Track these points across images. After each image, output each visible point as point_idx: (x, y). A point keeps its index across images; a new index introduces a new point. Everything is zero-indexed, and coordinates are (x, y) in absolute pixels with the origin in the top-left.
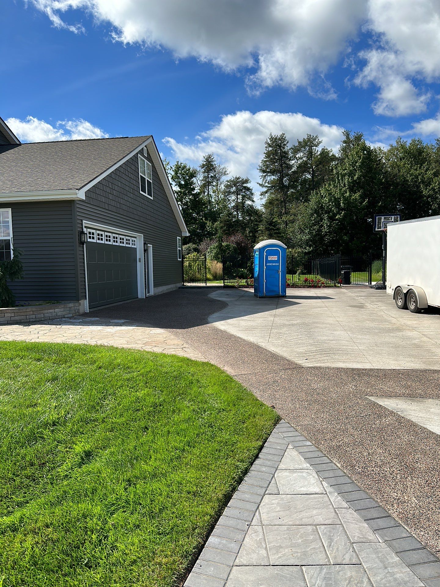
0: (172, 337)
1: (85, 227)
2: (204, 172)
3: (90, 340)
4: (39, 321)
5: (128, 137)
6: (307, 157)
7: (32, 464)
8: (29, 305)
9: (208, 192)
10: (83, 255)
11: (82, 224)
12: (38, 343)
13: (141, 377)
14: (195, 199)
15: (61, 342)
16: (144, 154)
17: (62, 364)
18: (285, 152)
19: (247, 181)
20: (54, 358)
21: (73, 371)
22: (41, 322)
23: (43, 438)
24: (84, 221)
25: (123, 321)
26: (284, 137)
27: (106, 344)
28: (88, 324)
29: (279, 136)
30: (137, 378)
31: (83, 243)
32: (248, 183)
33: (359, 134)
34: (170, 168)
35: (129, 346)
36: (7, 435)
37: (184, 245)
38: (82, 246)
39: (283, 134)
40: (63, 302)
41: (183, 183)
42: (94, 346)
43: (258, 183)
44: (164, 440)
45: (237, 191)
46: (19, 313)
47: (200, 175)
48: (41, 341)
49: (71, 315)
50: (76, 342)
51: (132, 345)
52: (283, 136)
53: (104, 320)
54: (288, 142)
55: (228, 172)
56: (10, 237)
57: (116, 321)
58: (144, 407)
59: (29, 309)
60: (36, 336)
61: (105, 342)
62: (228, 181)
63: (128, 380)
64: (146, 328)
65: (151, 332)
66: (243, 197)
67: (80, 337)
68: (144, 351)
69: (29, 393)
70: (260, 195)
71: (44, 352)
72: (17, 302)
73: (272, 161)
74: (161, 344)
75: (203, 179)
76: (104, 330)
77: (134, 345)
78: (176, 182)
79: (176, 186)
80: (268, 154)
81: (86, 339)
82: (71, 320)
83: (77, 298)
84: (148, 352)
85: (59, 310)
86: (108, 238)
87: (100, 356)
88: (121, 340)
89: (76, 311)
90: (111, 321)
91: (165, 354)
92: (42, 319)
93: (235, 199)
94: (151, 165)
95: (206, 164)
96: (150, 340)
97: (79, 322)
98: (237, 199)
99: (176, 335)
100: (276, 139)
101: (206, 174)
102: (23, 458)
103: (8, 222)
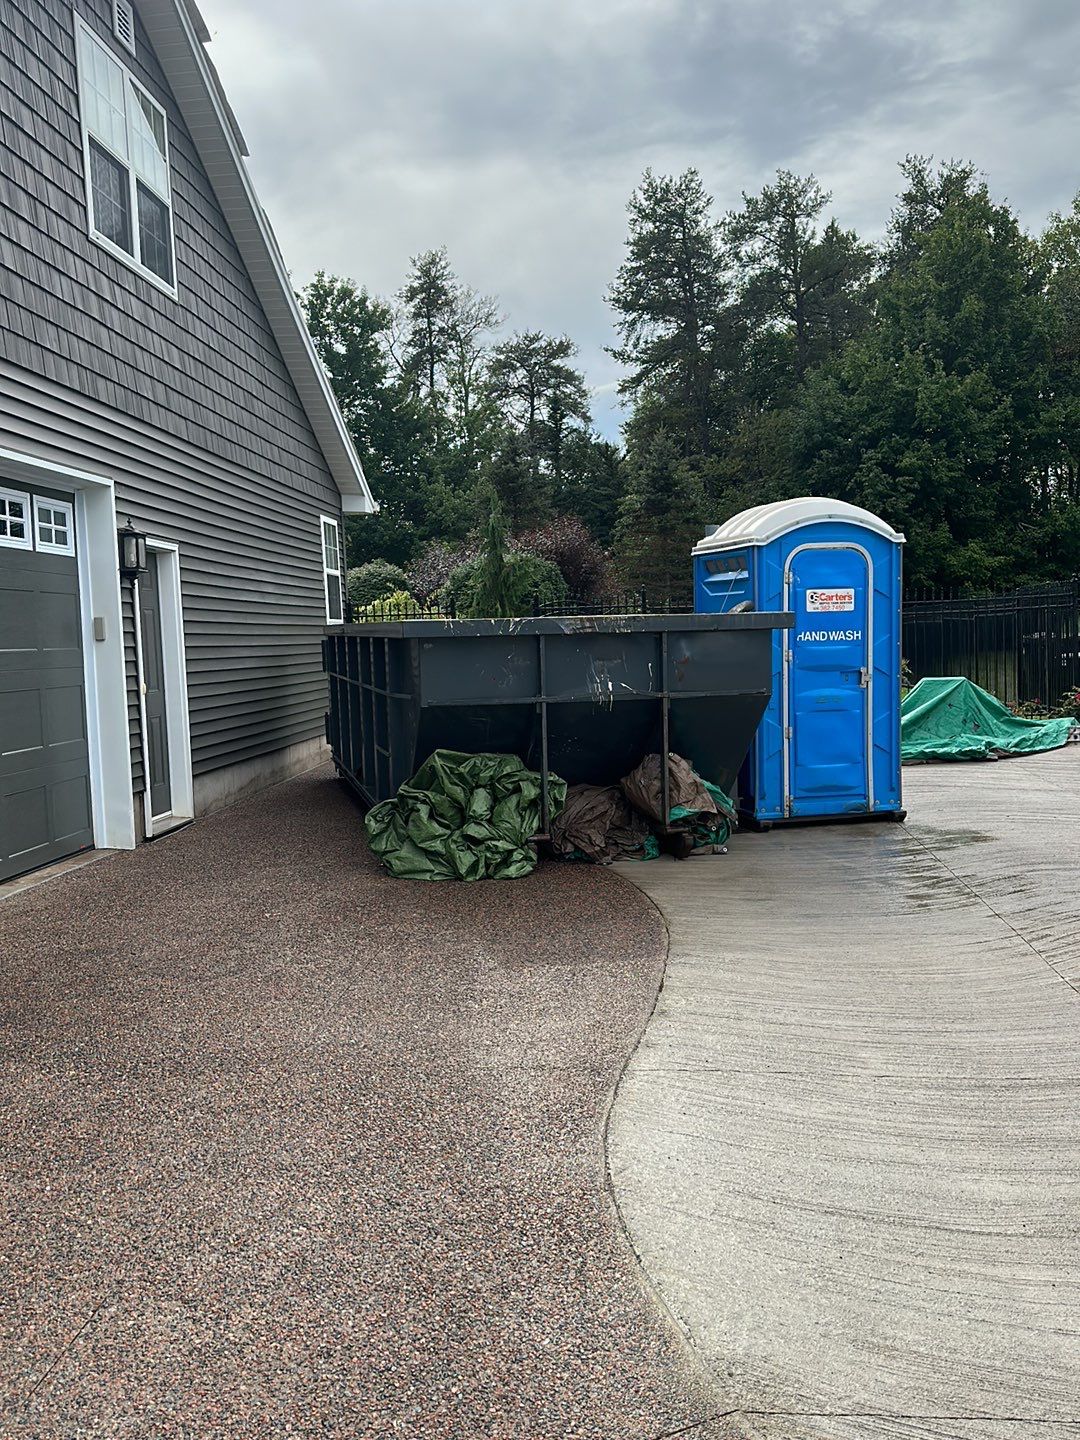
2: (416, 316)
6: (780, 256)
9: (432, 385)
14: (387, 406)
16: (121, 37)
18: (698, 238)
19: (563, 349)
26: (693, 185)
29: (677, 181)
32: (566, 355)
33: (959, 169)
37: (351, 566)
39: (692, 173)
41: (341, 349)
43: (607, 350)
45: (532, 384)
47: (401, 327)
52: (692, 181)
54: (708, 202)
55: (498, 317)
62: (499, 350)
66: (555, 403)
70: (620, 391)
73: (657, 270)
75: (412, 340)
80: (642, 247)
93: (526, 411)
94: (162, 111)
95: (422, 285)
98: (533, 410)
100: (666, 190)
101: (423, 323)
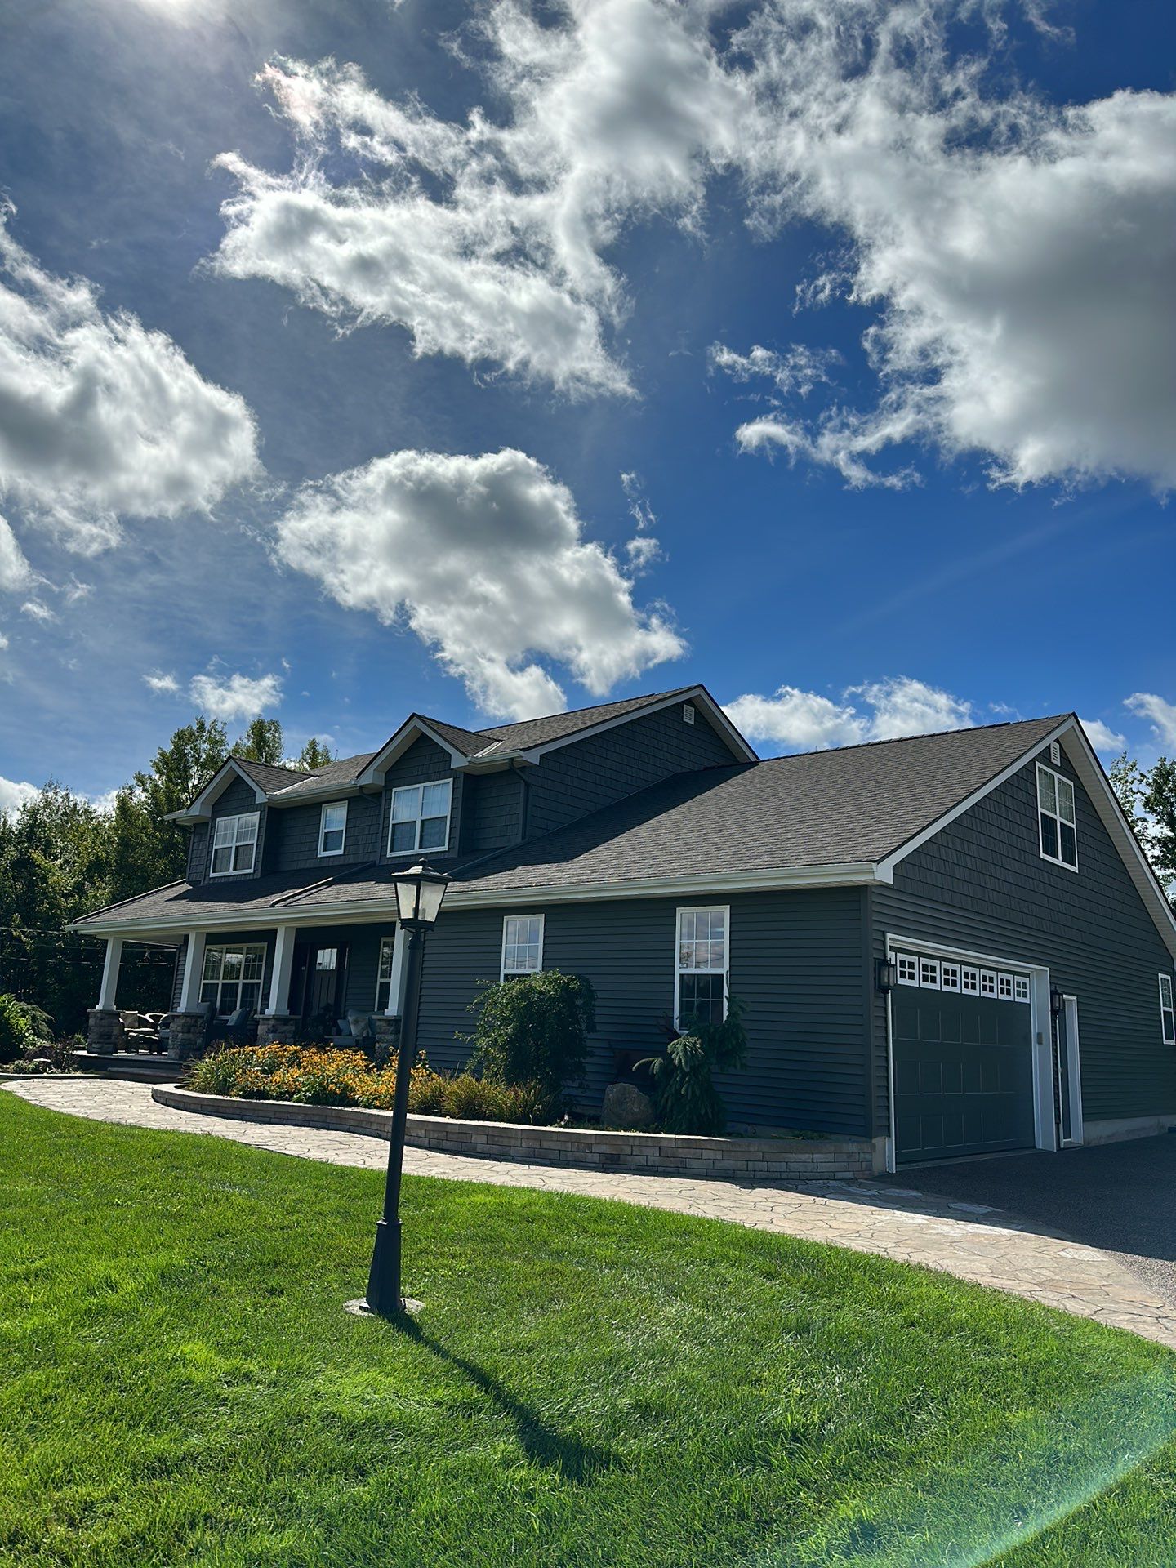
0: (1129, 1278)
1: (892, 949)
3: (895, 1249)
4: (775, 1180)
5: (1009, 724)
7: (742, 1516)
8: (754, 1136)
10: (883, 1020)
11: (884, 943)
12: (772, 1235)
13: (1019, 1373)
15: (823, 1241)
16: (1053, 761)
17: (822, 1298)
20: (805, 1277)
21: (847, 1318)
22: (782, 1182)
23: (768, 1463)
24: (889, 935)
25: (984, 1209)
27: (932, 1265)
28: (893, 1206)
30: (1011, 1372)
31: (884, 989)
34: (1140, 778)
35: (996, 1283)
36: (695, 1435)
38: (882, 995)
40: (833, 1137)
42: (902, 1265)
44: (1071, 1554)
46: (733, 1154)
48: (777, 1230)
49: (850, 1175)
50: (858, 1246)
51: (1003, 1281)
53: (932, 1200)
56: (724, 969)
57: (965, 1206)
58: (1022, 1454)
59: (755, 1145)
60: (768, 1216)
61: (930, 1259)
63: (984, 1372)
64: (1049, 1239)
65: (1062, 1253)
67: (869, 1235)
68: (1037, 1303)
69: (744, 1349)
71: (784, 1258)
72: (729, 1124)
74: (1092, 1294)
76: (932, 1228)
77: (1009, 1282)
78: (1159, 814)
79: (1159, 826)
81: (884, 1244)
82: (850, 1188)
83: (866, 1130)
84: (1047, 1310)
85: (820, 1158)
86: (950, 977)
87: (915, 1294)
88: (974, 1261)
89: (864, 1166)
90: (951, 1205)
91: (1099, 1324)
92: (784, 1176)
94: (1072, 784)
96: (1057, 1277)
97: (870, 1197)
99: (1142, 1271)
102: (724, 1496)
103: (722, 934)
